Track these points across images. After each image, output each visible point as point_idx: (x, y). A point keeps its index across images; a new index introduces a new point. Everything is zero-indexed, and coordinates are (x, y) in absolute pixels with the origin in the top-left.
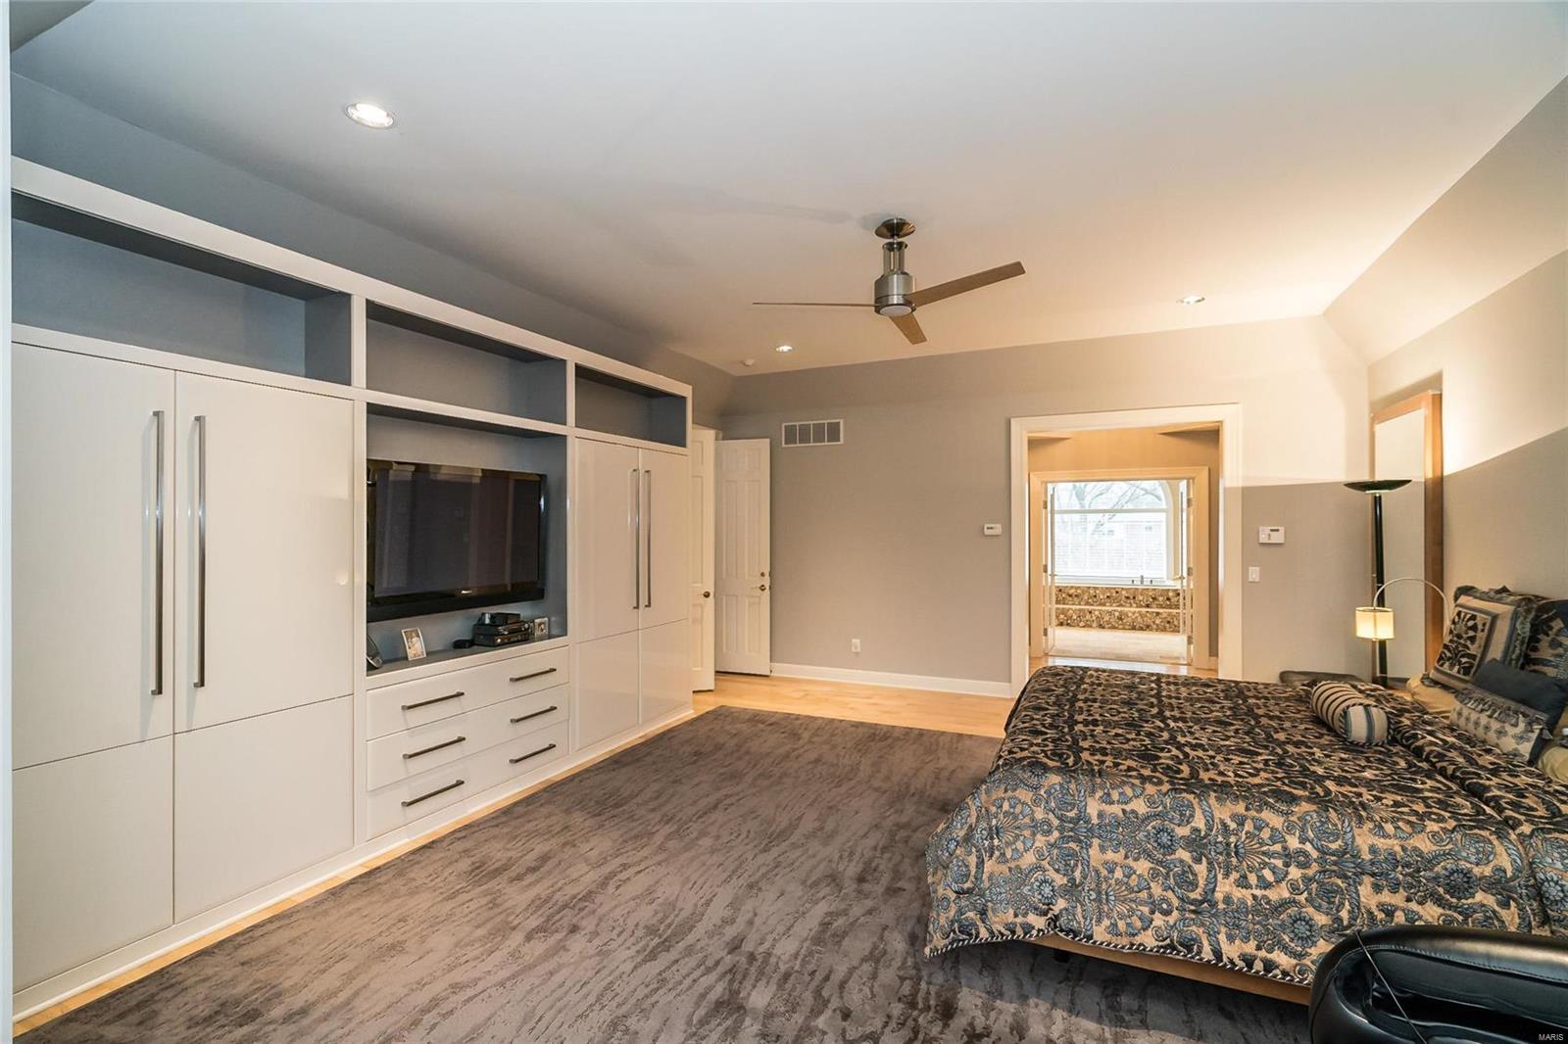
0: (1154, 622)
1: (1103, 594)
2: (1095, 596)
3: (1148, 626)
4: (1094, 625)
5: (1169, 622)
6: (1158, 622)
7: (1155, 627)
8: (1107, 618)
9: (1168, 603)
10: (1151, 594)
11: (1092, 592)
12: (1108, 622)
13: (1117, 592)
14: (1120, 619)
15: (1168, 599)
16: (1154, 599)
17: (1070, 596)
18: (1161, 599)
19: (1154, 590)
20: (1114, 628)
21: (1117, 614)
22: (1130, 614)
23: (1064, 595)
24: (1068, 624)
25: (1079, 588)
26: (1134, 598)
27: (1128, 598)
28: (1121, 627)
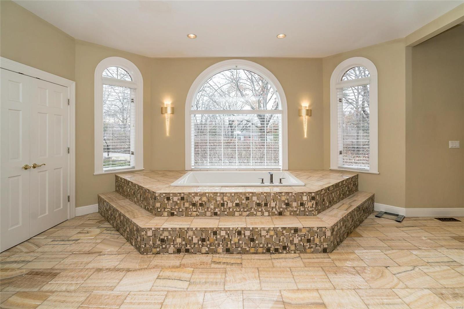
0: (292, 242)
1: (232, 202)
2: (223, 205)
3: (284, 248)
4: (220, 249)
5: (309, 241)
6: (296, 241)
7: (293, 248)
8: (235, 239)
9: (302, 209)
10: (283, 198)
11: (219, 199)
12: (238, 245)
13: (247, 199)
14: (252, 240)
15: (302, 204)
16: (287, 204)
17: (194, 205)
18: (294, 204)
19: (287, 193)
20: (244, 252)
21: (248, 233)
22: (264, 233)
23: (187, 205)
24: (187, 251)
25: (204, 194)
26: (266, 205)
27: (259, 205)
28: (252, 250)
